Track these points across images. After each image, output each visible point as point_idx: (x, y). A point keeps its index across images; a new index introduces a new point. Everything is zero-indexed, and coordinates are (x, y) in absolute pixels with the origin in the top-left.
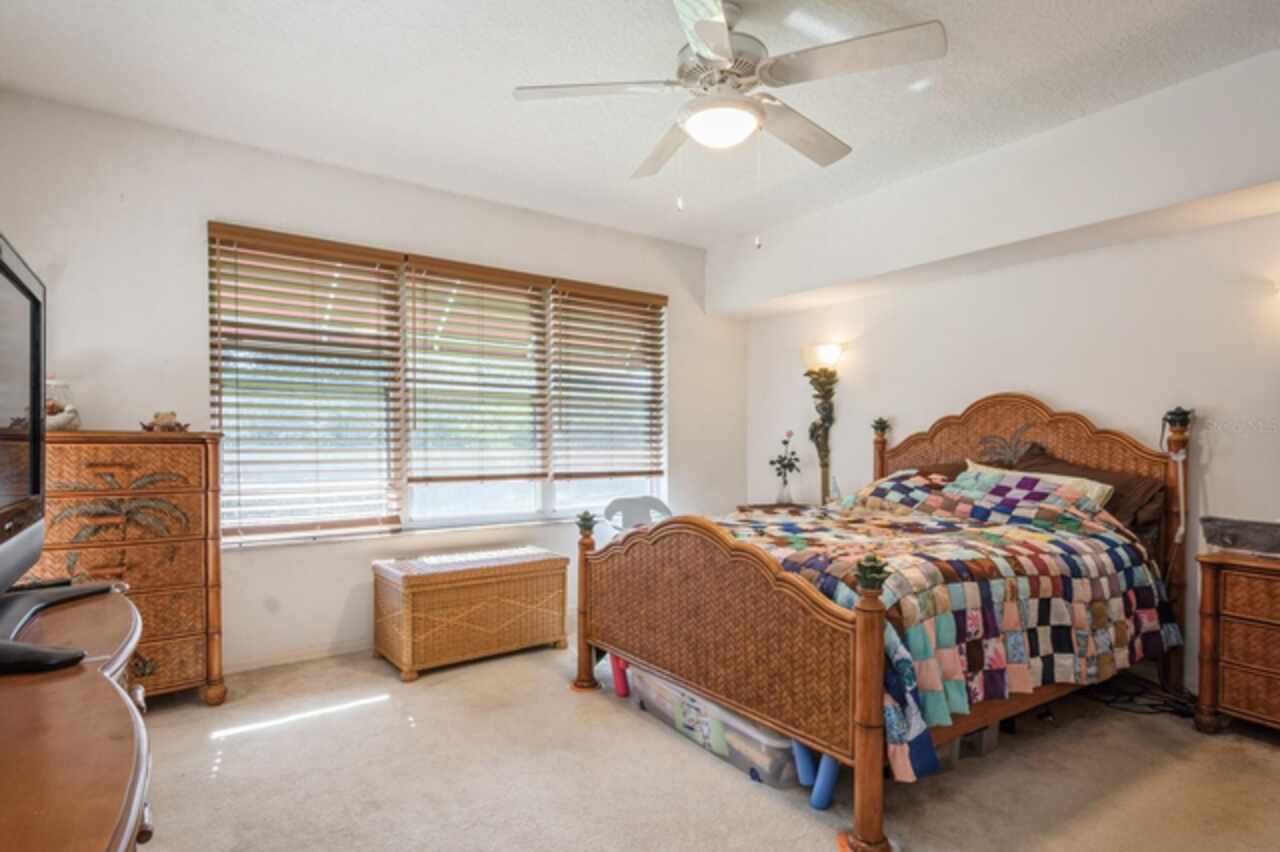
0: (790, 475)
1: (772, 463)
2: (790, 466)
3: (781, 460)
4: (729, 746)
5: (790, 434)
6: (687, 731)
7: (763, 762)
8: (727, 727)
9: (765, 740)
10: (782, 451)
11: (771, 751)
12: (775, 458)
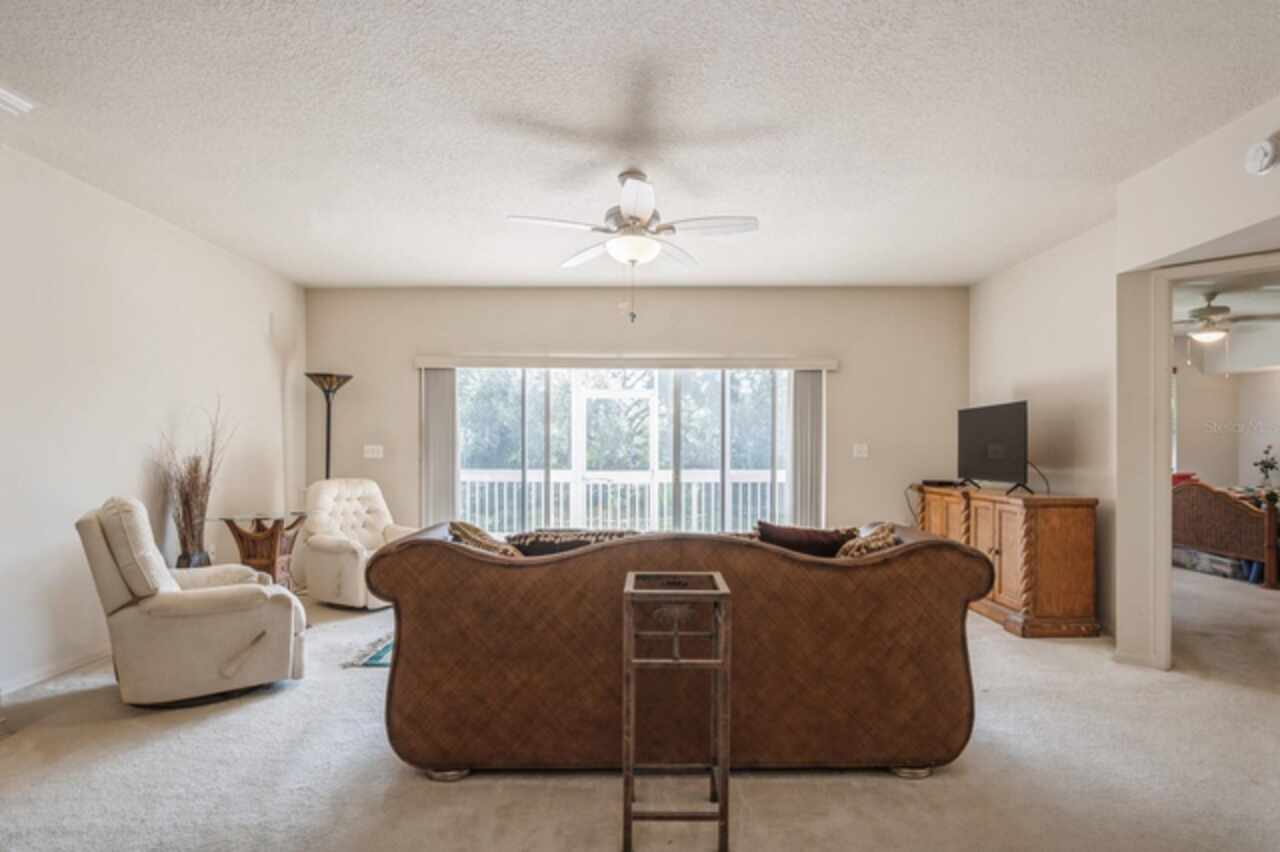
0: (1270, 472)
1: (1256, 464)
2: (1272, 467)
3: (1263, 463)
4: (1214, 569)
5: (1270, 447)
6: (1193, 568)
7: (1228, 570)
8: (1212, 561)
9: (1228, 561)
10: (1264, 457)
11: (1232, 566)
12: (1259, 461)
